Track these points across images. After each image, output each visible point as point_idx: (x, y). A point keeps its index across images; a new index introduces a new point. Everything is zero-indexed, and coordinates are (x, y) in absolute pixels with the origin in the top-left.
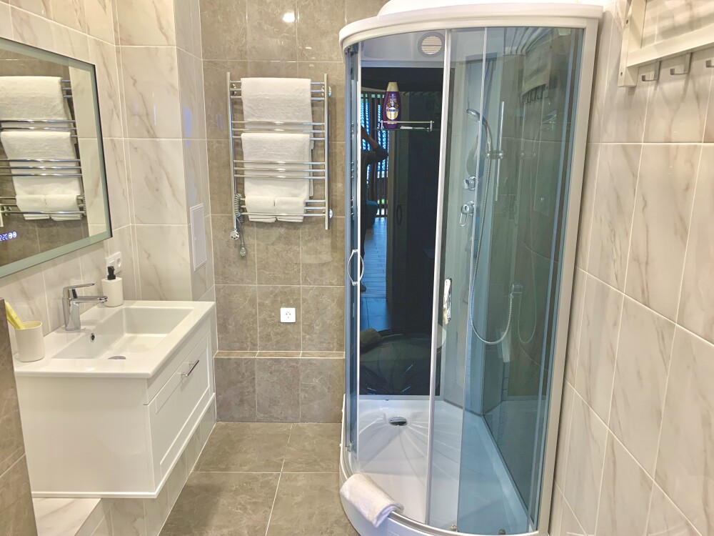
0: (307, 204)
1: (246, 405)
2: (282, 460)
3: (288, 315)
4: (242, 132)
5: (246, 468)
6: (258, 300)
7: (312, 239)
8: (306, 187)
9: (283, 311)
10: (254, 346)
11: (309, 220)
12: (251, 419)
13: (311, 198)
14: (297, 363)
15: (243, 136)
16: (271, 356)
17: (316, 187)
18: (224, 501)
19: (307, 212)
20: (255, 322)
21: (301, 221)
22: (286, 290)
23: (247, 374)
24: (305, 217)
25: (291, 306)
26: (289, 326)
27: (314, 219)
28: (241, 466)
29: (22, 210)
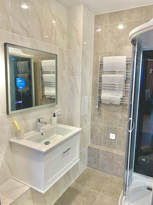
0: (122, 99)
1: (96, 164)
2: (102, 188)
3: (112, 136)
4: (102, 74)
5: (90, 187)
6: (103, 129)
7: (123, 111)
8: (122, 93)
9: (111, 135)
10: (101, 145)
11: (122, 104)
12: (97, 169)
13: (123, 97)
14: (114, 154)
15: (102, 75)
16: (105, 149)
17: (126, 93)
18: (78, 197)
19: (122, 101)
20: (102, 136)
21: (119, 104)
22: (112, 127)
23: (97, 154)
24: (120, 103)
25: (114, 134)
26: (113, 141)
27: (124, 104)
28: (88, 185)
29: (46, 95)
